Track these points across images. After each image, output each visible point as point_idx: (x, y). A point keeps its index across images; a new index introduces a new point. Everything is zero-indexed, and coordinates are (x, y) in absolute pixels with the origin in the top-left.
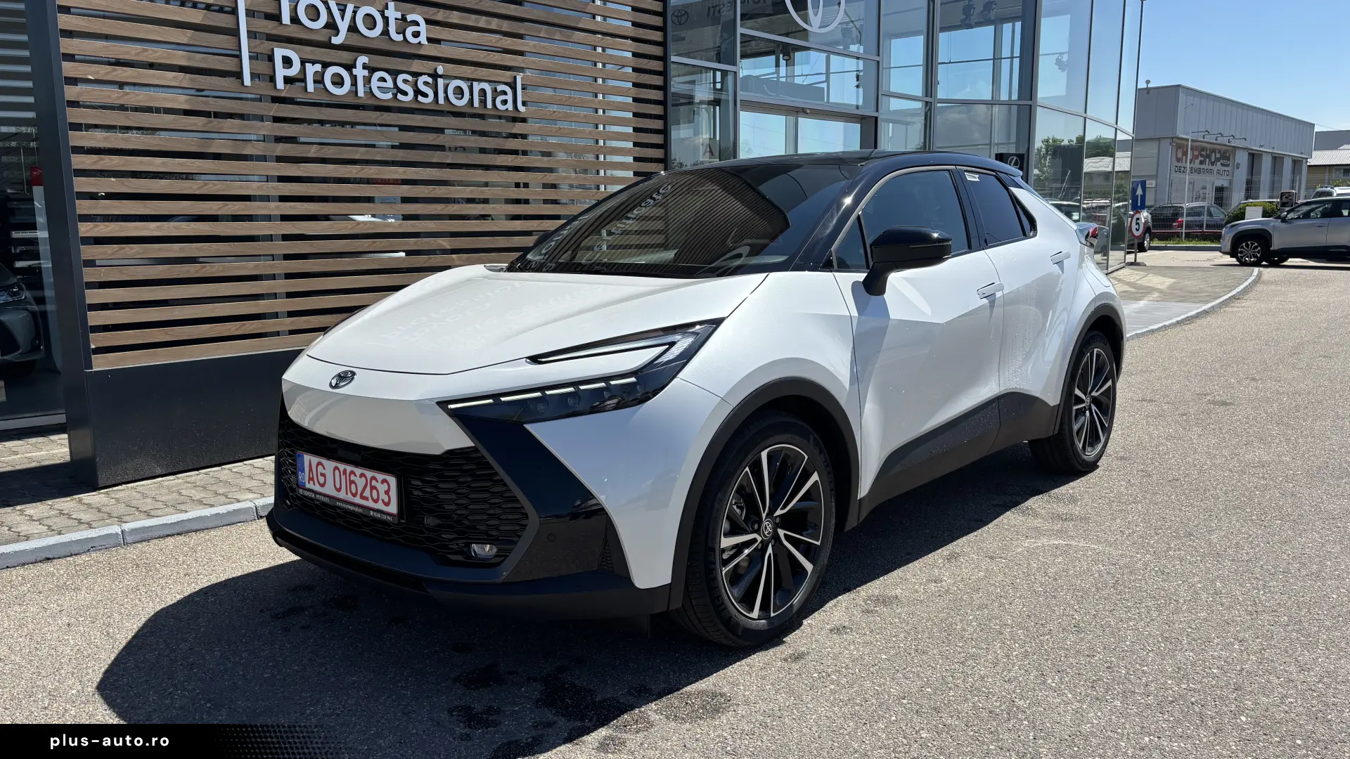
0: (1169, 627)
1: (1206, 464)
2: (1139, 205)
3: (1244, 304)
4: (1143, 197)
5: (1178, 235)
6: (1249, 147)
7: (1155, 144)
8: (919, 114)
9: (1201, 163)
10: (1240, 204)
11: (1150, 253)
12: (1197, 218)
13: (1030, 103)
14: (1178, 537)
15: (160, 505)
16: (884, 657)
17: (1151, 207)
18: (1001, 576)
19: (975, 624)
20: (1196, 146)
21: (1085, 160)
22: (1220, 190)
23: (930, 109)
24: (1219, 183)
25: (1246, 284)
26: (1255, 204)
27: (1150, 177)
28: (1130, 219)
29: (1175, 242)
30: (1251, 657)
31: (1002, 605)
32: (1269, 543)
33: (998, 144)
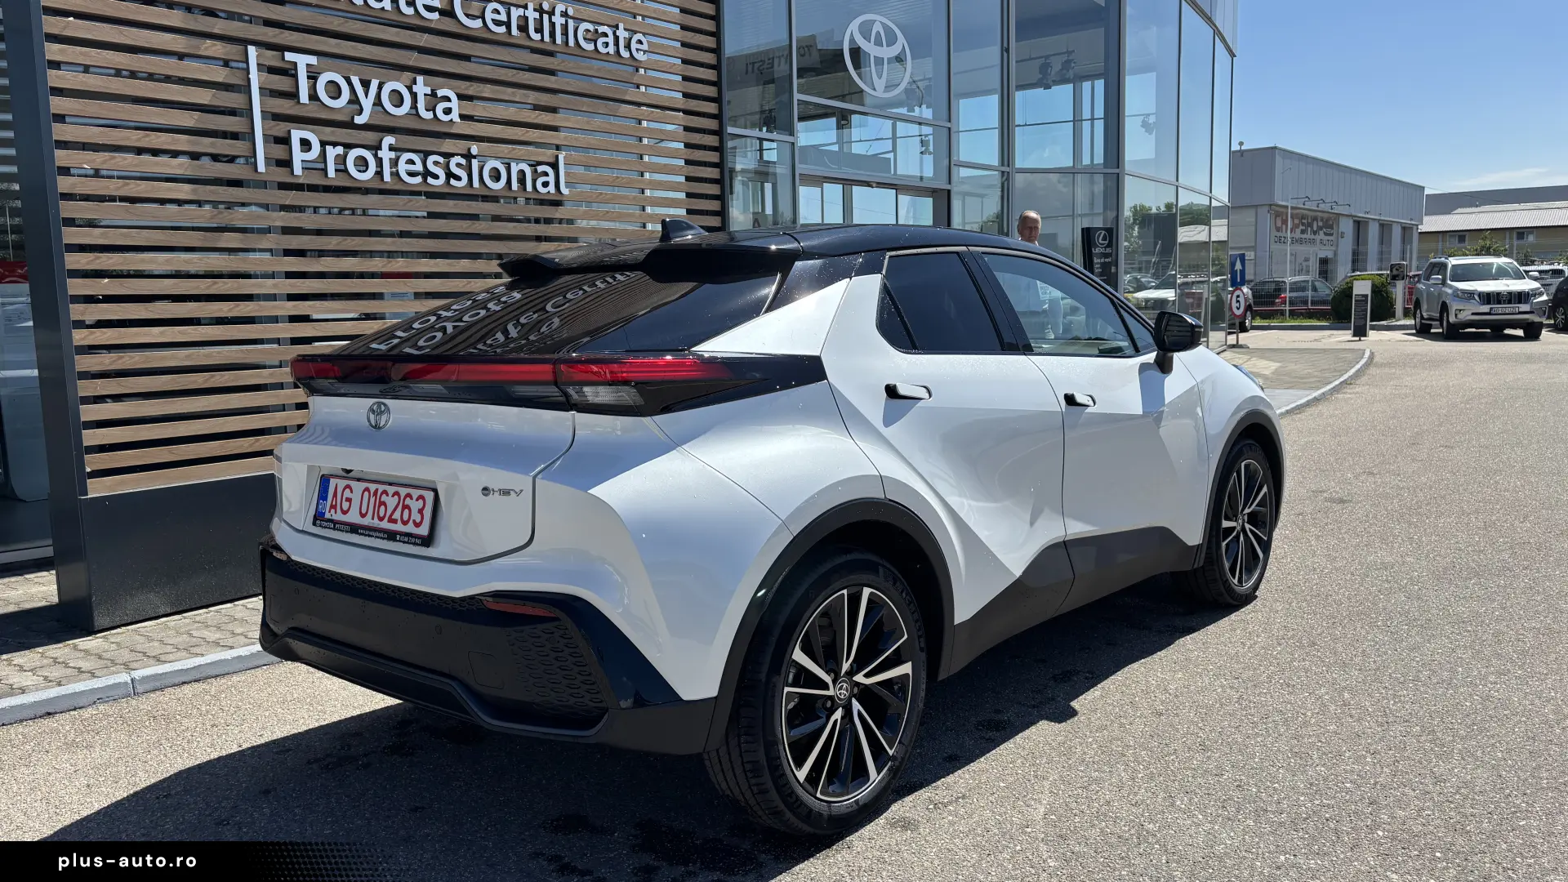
0: (1298, 741)
1: (1326, 568)
2: (1239, 280)
3: (1357, 390)
4: (1243, 272)
5: (1282, 313)
6: (1354, 214)
7: (1252, 212)
8: (996, 185)
9: (1303, 232)
10: (1346, 277)
11: (1252, 333)
12: (1300, 294)
13: (1117, 171)
14: (1302, 647)
15: (169, 649)
16: (1002, 785)
17: (1252, 281)
18: (1118, 696)
19: (1095, 746)
20: (1297, 214)
21: (1179, 229)
22: (1324, 262)
23: (1008, 179)
24: (1322, 255)
25: (1358, 366)
26: (1363, 277)
27: (1248, 248)
28: (1229, 296)
29: (1280, 320)
30: (1385, 769)
31: (1122, 725)
32: (1396, 650)
33: (1081, 215)
